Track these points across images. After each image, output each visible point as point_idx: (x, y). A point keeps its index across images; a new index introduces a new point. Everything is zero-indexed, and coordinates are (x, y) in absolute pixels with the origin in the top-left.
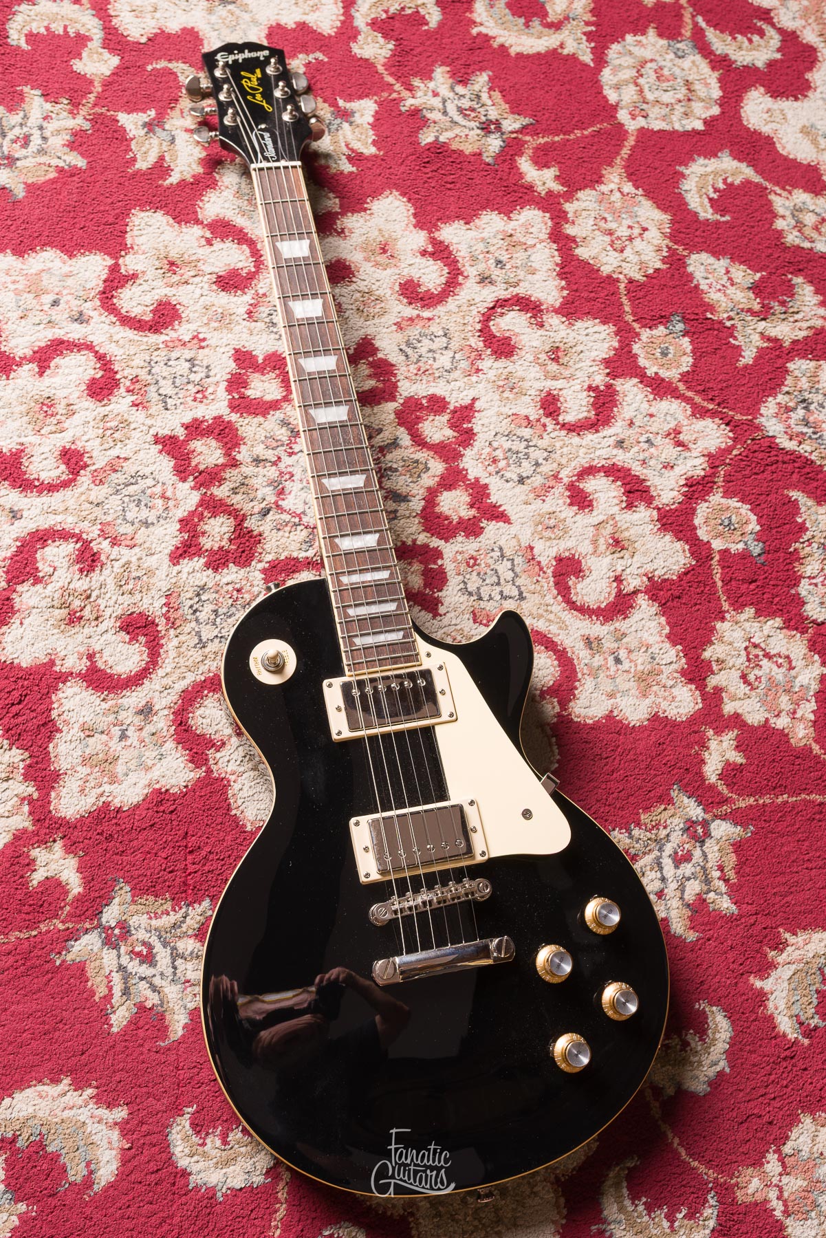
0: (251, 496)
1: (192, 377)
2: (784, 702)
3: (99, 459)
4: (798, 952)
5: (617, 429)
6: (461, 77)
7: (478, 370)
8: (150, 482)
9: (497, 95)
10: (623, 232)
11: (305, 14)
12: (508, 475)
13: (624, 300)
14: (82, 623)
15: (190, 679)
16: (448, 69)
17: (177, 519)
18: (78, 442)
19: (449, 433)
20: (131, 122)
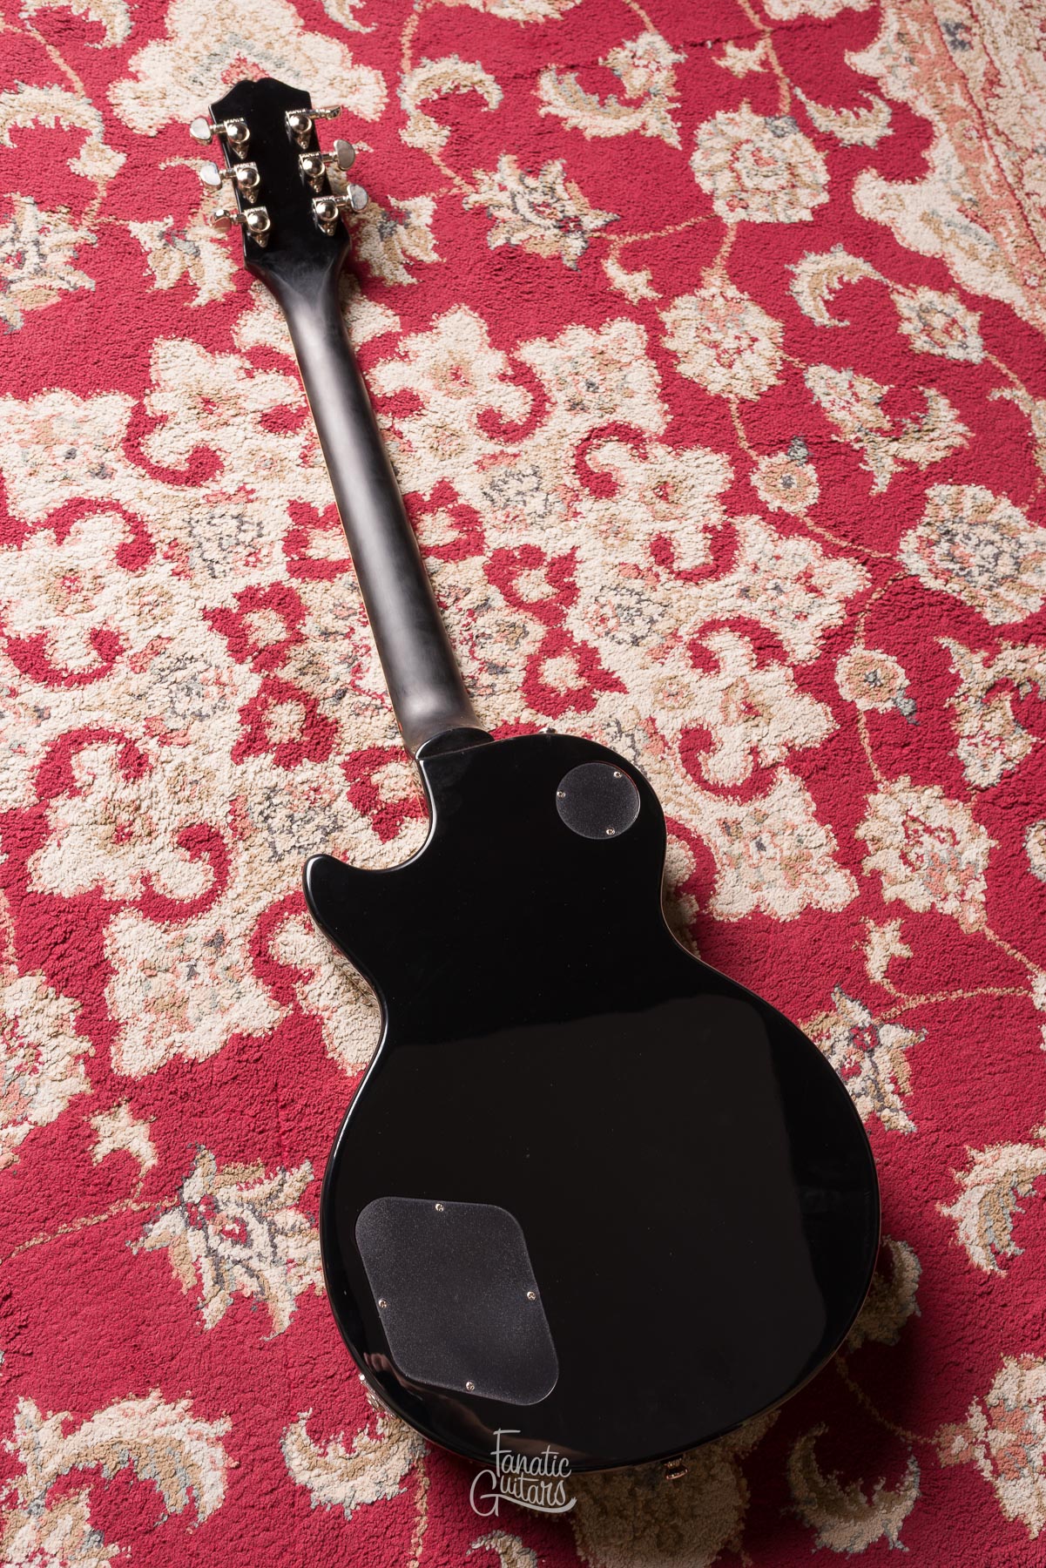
0: (323, 677)
1: (242, 537)
2: (951, 882)
3: (137, 641)
4: (987, 1171)
5: (740, 575)
6: (531, 167)
7: (576, 514)
8: (200, 666)
9: (573, 186)
10: (729, 343)
11: (343, 96)
12: (620, 636)
13: (737, 424)
14: (133, 840)
15: (266, 899)
16: (515, 157)
17: (236, 708)
18: (110, 622)
19: (548, 589)
20: (145, 232)
